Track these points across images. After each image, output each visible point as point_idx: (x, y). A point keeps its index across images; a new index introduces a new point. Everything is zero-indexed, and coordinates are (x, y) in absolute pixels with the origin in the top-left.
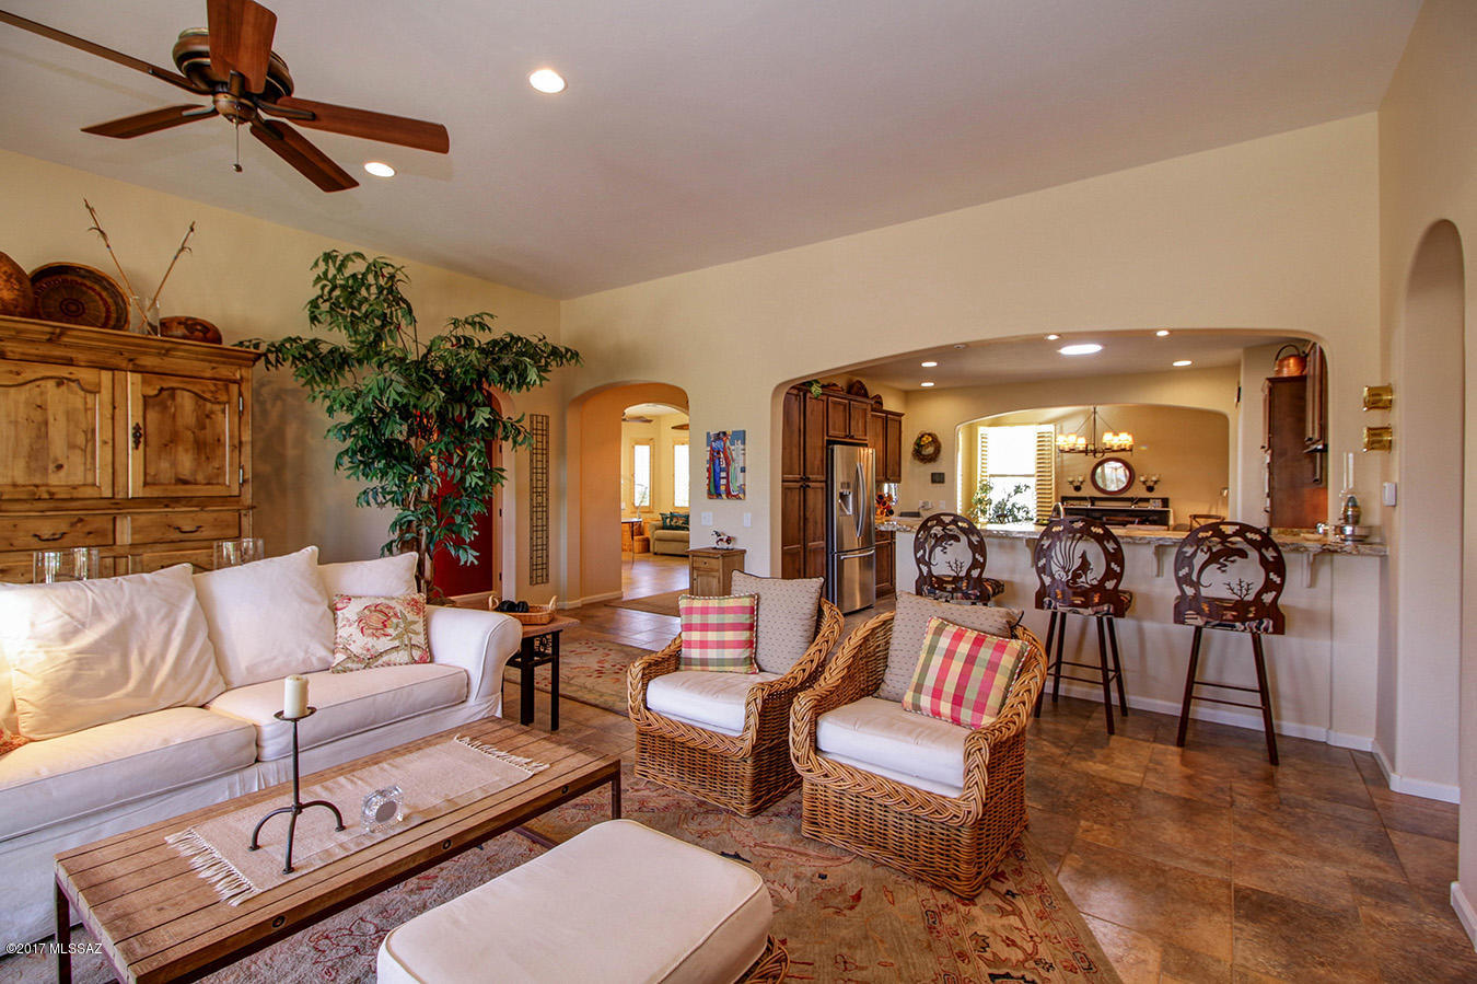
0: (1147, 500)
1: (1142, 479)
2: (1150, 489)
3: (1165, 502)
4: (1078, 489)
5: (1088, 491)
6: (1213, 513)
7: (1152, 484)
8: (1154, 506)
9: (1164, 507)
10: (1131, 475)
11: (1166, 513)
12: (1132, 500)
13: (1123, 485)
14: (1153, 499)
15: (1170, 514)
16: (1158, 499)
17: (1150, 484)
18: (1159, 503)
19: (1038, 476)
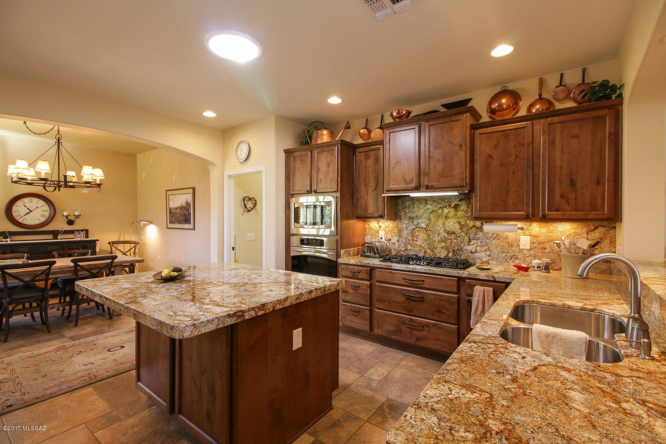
2: (71, 223)
8: (80, 238)
9: (87, 237)
10: (52, 209)
11: (94, 242)
12: (55, 233)
13: (43, 220)
14: (77, 231)
15: (98, 243)
16: (82, 230)
17: (72, 218)
18: (83, 234)
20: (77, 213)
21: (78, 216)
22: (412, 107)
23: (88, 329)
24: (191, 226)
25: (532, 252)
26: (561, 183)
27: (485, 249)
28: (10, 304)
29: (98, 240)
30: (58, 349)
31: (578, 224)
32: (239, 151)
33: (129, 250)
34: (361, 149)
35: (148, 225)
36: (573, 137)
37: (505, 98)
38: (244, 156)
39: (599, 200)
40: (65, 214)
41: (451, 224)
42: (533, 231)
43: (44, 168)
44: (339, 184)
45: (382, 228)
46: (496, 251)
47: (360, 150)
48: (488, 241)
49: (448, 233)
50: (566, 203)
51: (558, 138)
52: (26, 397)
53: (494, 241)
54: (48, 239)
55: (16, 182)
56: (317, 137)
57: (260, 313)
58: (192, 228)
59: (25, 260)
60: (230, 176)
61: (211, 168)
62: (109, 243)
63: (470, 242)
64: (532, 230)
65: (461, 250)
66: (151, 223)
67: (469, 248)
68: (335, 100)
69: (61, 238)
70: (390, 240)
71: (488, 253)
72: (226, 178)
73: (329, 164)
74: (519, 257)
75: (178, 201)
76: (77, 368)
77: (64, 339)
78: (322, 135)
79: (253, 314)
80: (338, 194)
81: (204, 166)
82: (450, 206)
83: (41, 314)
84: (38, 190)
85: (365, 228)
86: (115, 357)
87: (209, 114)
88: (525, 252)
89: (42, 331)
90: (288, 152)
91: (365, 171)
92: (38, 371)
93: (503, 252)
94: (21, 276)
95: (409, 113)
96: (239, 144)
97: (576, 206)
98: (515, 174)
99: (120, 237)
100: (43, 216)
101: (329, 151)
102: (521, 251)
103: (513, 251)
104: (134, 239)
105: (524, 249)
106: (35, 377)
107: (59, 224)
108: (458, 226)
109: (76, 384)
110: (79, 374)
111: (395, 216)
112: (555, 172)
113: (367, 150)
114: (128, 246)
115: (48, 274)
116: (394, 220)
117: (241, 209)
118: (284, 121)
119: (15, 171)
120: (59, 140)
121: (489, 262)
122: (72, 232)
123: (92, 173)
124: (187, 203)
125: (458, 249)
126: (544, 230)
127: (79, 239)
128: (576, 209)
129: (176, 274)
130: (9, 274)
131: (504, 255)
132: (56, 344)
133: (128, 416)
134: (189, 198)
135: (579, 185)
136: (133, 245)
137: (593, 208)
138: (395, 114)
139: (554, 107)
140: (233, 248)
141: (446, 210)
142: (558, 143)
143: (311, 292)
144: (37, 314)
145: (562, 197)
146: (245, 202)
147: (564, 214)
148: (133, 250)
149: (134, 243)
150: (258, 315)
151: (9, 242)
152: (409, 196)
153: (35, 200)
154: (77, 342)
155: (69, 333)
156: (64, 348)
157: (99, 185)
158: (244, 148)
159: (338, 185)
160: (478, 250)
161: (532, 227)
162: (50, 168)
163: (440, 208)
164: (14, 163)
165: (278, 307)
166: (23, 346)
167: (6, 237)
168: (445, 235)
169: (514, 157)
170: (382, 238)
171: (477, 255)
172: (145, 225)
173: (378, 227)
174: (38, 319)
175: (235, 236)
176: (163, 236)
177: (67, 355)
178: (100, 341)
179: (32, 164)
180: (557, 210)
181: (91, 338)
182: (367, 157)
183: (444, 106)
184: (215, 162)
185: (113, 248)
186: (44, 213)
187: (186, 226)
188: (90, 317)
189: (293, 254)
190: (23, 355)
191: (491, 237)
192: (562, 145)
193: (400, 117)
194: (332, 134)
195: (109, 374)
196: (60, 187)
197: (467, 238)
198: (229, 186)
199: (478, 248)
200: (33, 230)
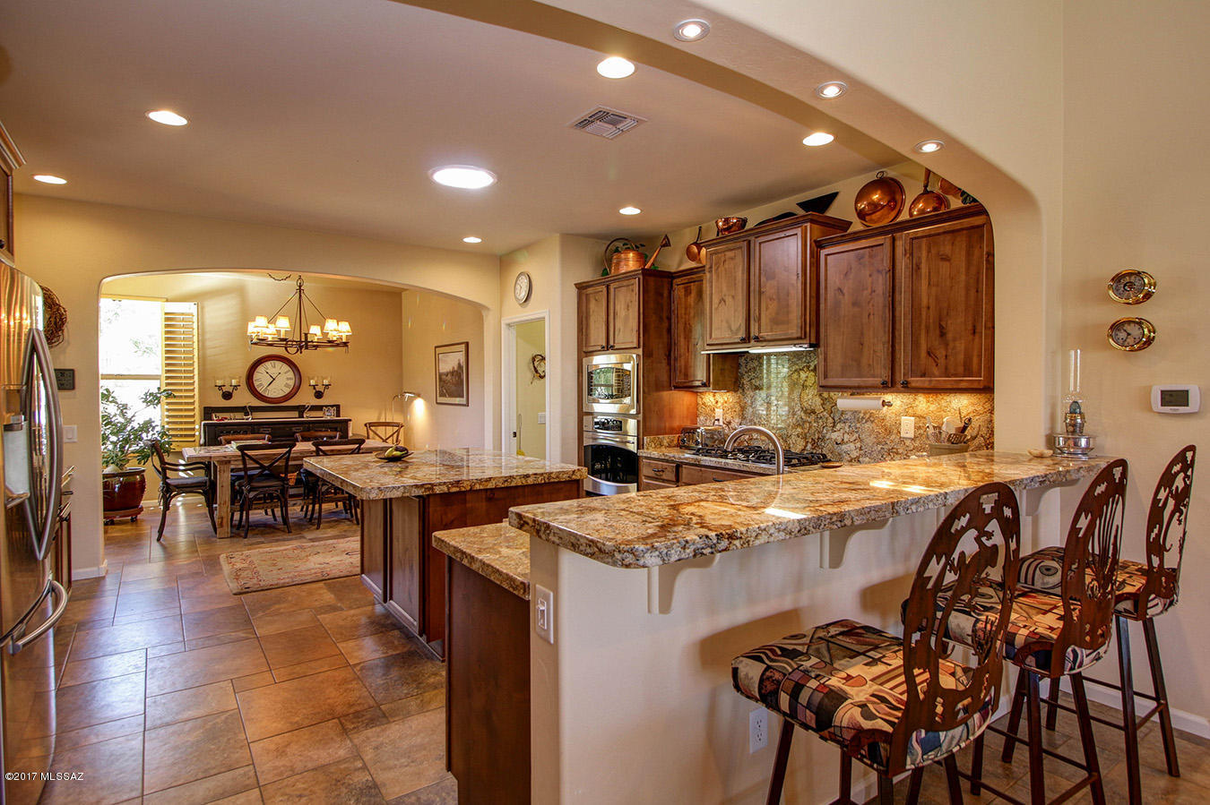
0: (313, 408)
1: (310, 383)
2: (319, 395)
3: (340, 410)
4: (229, 395)
8: (329, 416)
9: (338, 415)
10: (297, 377)
11: (347, 422)
12: (301, 409)
13: (287, 390)
14: (326, 406)
15: (351, 424)
16: (332, 406)
17: (320, 388)
18: (333, 411)
19: (167, 378)
20: (326, 382)
21: (327, 386)
22: (747, 211)
23: (331, 532)
24: (463, 401)
25: (917, 444)
26: (927, 332)
27: (854, 438)
28: (249, 491)
29: (350, 420)
30: (296, 548)
31: (978, 396)
32: (518, 287)
33: (392, 435)
34: (680, 279)
35: (415, 398)
36: (942, 259)
37: (879, 192)
38: (523, 294)
39: (975, 360)
40: (313, 382)
41: (810, 396)
42: (919, 408)
43: (284, 324)
44: (641, 336)
45: (719, 404)
46: (870, 440)
47: (678, 281)
48: (858, 425)
49: (805, 412)
50: (935, 364)
51: (924, 260)
52: (262, 583)
53: (866, 425)
54: (292, 416)
55: (255, 344)
56: (618, 264)
57: (454, 490)
58: (465, 403)
59: (266, 442)
60: (509, 325)
61: (484, 313)
62: (366, 425)
63: (834, 426)
64: (917, 406)
65: (822, 439)
66: (419, 396)
67: (834, 436)
68: (630, 211)
69: (309, 416)
70: (730, 423)
71: (858, 445)
72: (503, 326)
73: (628, 306)
74: (900, 451)
75: (450, 362)
76: (312, 565)
77: (304, 540)
78: (627, 260)
79: (445, 489)
80: (640, 351)
81: (477, 311)
82: (808, 367)
83: (282, 511)
84: (280, 351)
85: (698, 404)
86: (351, 560)
87: (472, 240)
88: (908, 442)
89: (283, 531)
90: (581, 287)
91: (685, 314)
92: (274, 565)
93: (879, 443)
94: (260, 459)
95: (744, 222)
96: (518, 278)
97: (946, 368)
98: (872, 317)
99: (379, 418)
100: (287, 385)
101: (628, 286)
102: (902, 440)
103: (892, 441)
104: (398, 419)
105: (906, 438)
106: (270, 568)
107: (304, 397)
108: (818, 401)
109: (309, 579)
110: (313, 571)
111: (735, 385)
112: (921, 314)
113: (686, 281)
114: (390, 430)
115: (288, 459)
116: (736, 391)
117: (529, 375)
118: (573, 240)
119: (255, 330)
120: (300, 287)
121: (861, 459)
122: (319, 408)
123: (338, 329)
124: (460, 366)
125: (819, 438)
126: (933, 407)
127: (329, 418)
128: (946, 373)
129: (398, 453)
130: (249, 456)
131: (880, 447)
132: (295, 543)
133: (351, 608)
134: (461, 357)
135: (950, 336)
136: (396, 428)
137: (968, 371)
138: (720, 224)
139: (948, 206)
140: (515, 433)
141: (803, 375)
142: (924, 270)
143: (527, 476)
144: (278, 512)
145: (929, 354)
146: (536, 364)
147: (930, 381)
148: (395, 435)
149: (397, 425)
150: (451, 491)
151: (250, 420)
152: (748, 352)
153: (278, 364)
154: (316, 543)
155: (309, 535)
156: (302, 548)
157: (345, 344)
158: (524, 282)
159: (639, 337)
160: (846, 440)
161: (917, 403)
162: (291, 325)
163: (796, 371)
164: (254, 320)
165: (477, 487)
166: (263, 543)
167: (247, 414)
168: (803, 414)
169: (869, 291)
170: (718, 420)
171: (843, 447)
172: (411, 400)
173: (714, 403)
174: (280, 519)
175: (519, 416)
176: (432, 414)
177: (304, 554)
178: (341, 545)
179: (272, 320)
180: (923, 375)
181: (331, 541)
182: (688, 292)
183: (803, 205)
184: (489, 306)
185: (370, 432)
186: (289, 382)
187: (457, 400)
188: (336, 521)
189: (587, 442)
190: (261, 550)
191: (863, 418)
192: (929, 272)
193: (728, 229)
194: (643, 258)
195: (342, 574)
196: (301, 347)
197: (830, 420)
198: (508, 338)
199: (846, 435)
200: (276, 405)
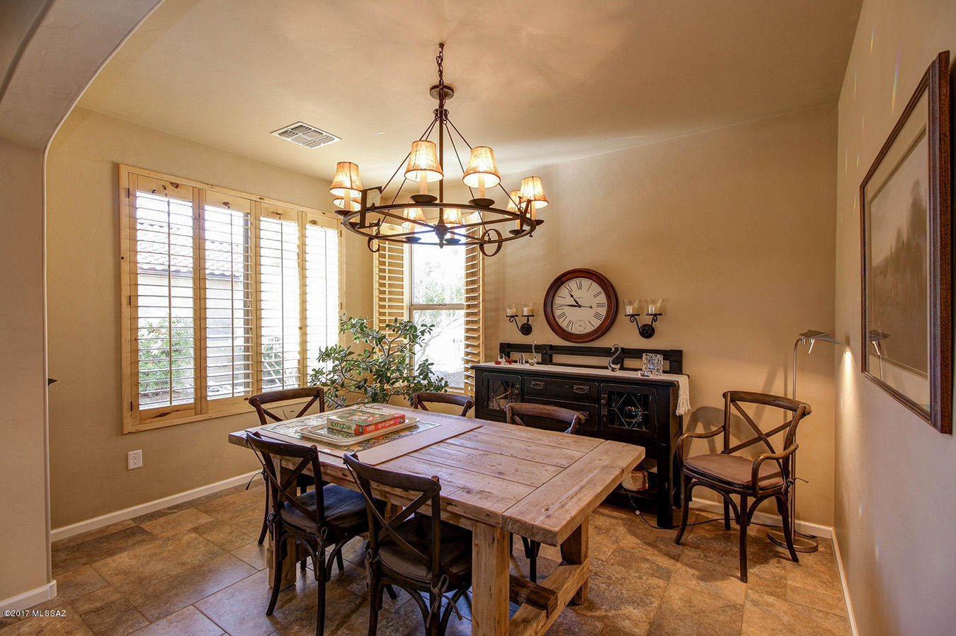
0: (637, 354)
1: (629, 310)
2: (647, 332)
3: (674, 360)
4: (526, 329)
5: (542, 335)
6: (777, 390)
7: (648, 320)
8: (650, 370)
10: (611, 302)
11: (665, 386)
13: (598, 324)
14: (656, 352)
18: (657, 363)
19: (469, 307)
20: (652, 309)
21: (655, 316)
62: (725, 396)
100: (597, 315)
122: (645, 355)
153: (586, 283)
186: (598, 309)
200: (581, 345)
